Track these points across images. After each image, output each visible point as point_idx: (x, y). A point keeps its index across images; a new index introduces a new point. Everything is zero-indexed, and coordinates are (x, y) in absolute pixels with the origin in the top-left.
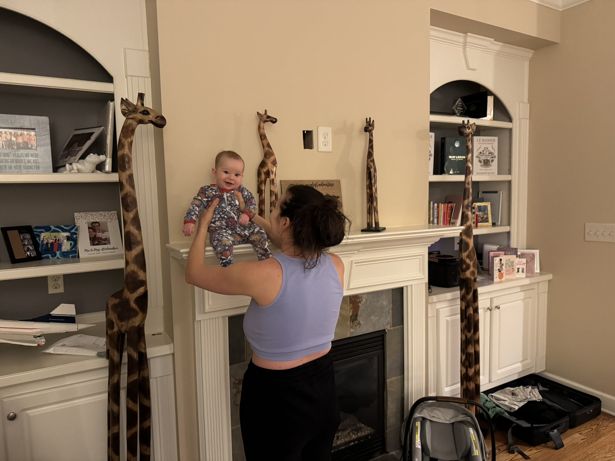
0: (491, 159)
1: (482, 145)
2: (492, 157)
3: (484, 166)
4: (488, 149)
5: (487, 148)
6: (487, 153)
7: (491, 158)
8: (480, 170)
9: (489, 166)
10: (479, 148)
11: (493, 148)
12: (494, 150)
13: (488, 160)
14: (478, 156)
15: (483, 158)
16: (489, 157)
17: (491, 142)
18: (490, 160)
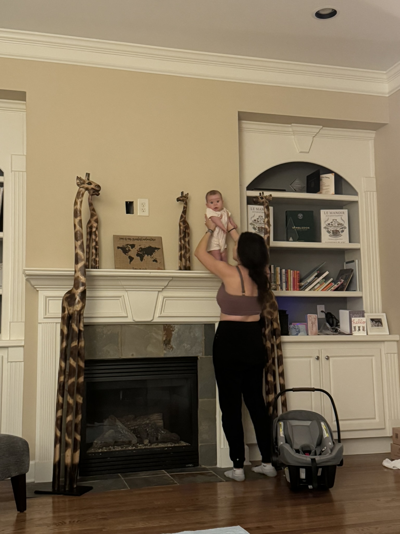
0: (341, 230)
1: (329, 217)
2: (342, 228)
3: (333, 236)
4: (337, 221)
6: (336, 224)
7: (341, 228)
8: (329, 239)
9: (339, 236)
10: (327, 220)
11: (342, 220)
12: (344, 221)
13: (337, 231)
14: (326, 227)
15: (331, 229)
16: (338, 228)
17: (340, 214)
18: (340, 231)
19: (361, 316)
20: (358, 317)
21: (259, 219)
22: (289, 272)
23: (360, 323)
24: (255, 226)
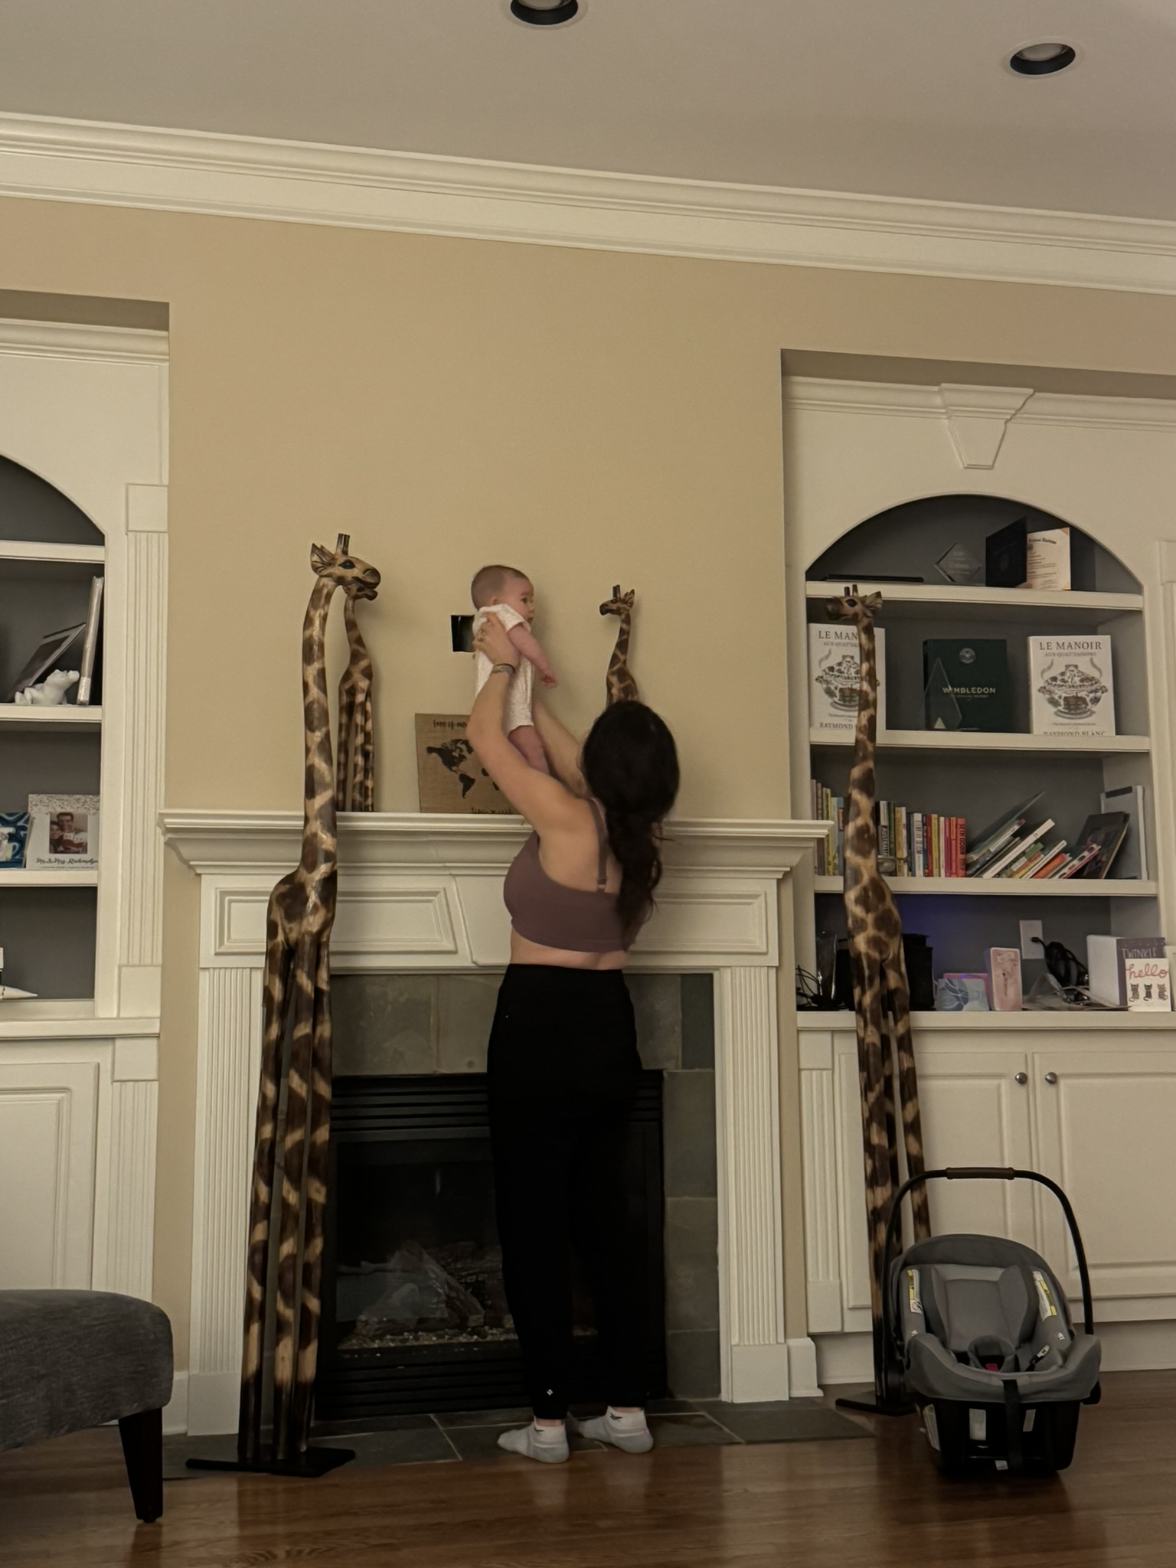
0: (1092, 695)
1: (1056, 658)
2: (1096, 691)
3: (1067, 716)
4: (1079, 668)
5: (1076, 667)
6: (1077, 679)
7: (1091, 692)
8: (1056, 724)
9: (1085, 715)
10: (1049, 668)
11: (1094, 666)
12: (1100, 670)
13: (1081, 700)
14: (1044, 688)
15: (1061, 693)
16: (1084, 691)
17: (1089, 650)
18: (1088, 699)
19: (1154, 955)
20: (1144, 958)
21: (844, 665)
22: (934, 822)
23: (1153, 975)
24: (832, 684)
